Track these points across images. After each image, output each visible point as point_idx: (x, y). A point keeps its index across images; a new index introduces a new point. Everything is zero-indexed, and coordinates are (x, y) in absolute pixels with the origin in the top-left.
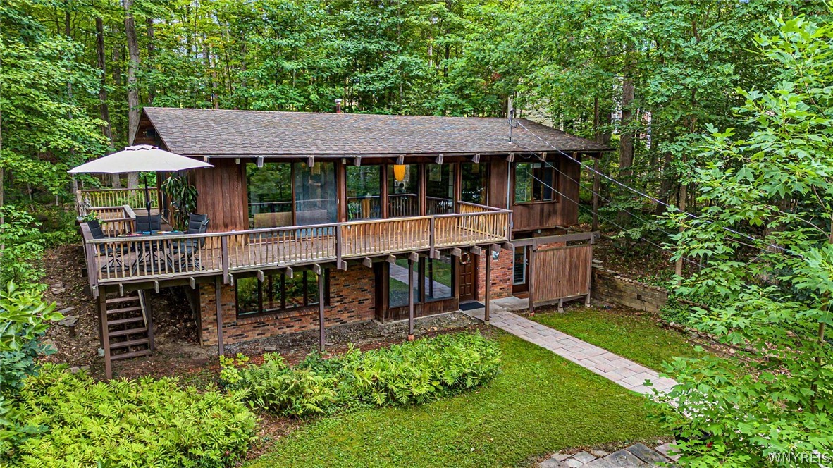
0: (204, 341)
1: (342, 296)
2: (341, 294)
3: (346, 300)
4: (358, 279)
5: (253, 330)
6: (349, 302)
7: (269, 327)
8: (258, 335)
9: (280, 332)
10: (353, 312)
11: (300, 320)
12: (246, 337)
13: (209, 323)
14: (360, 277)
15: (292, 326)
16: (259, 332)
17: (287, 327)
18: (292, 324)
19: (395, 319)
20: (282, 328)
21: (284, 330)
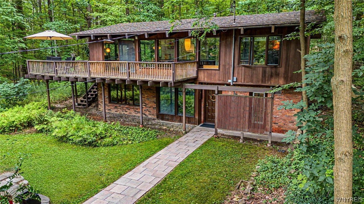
0: (99, 108)
1: (146, 103)
2: (145, 102)
3: (147, 106)
4: (153, 97)
5: (114, 109)
6: (149, 107)
7: (119, 109)
8: (115, 111)
9: (122, 113)
10: (151, 112)
11: (130, 110)
12: (111, 111)
13: (101, 102)
14: (153, 96)
15: (127, 112)
16: (115, 110)
17: (125, 111)
18: (127, 111)
19: (162, 120)
20: (123, 111)
21: (124, 112)
